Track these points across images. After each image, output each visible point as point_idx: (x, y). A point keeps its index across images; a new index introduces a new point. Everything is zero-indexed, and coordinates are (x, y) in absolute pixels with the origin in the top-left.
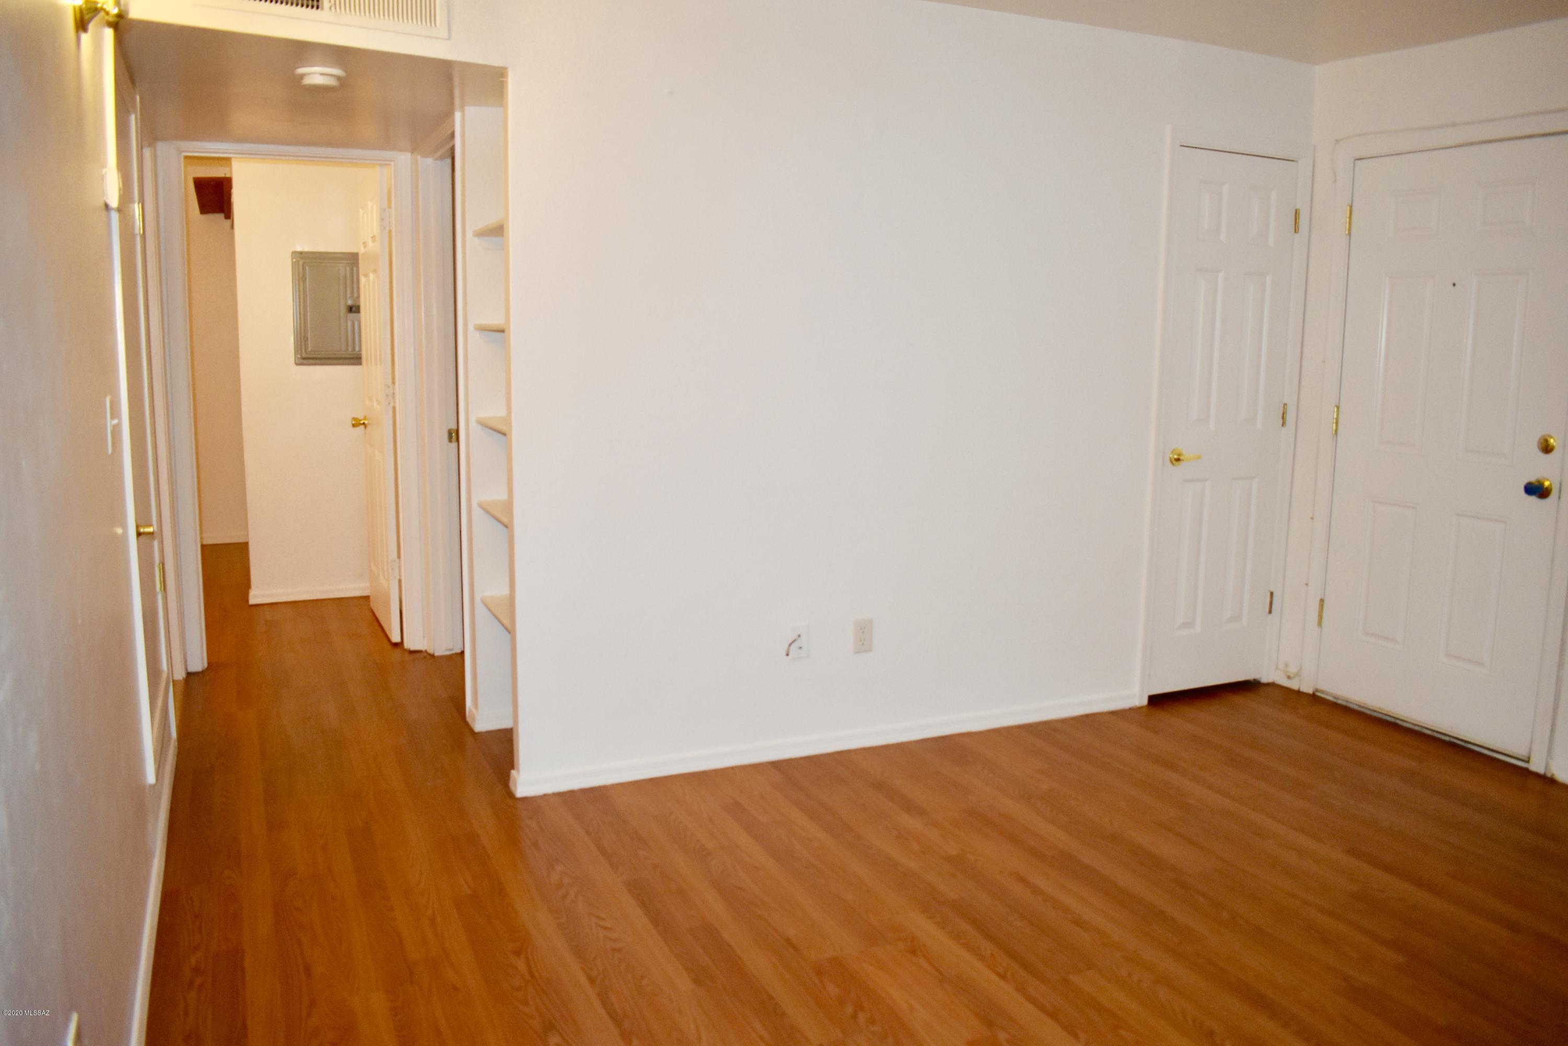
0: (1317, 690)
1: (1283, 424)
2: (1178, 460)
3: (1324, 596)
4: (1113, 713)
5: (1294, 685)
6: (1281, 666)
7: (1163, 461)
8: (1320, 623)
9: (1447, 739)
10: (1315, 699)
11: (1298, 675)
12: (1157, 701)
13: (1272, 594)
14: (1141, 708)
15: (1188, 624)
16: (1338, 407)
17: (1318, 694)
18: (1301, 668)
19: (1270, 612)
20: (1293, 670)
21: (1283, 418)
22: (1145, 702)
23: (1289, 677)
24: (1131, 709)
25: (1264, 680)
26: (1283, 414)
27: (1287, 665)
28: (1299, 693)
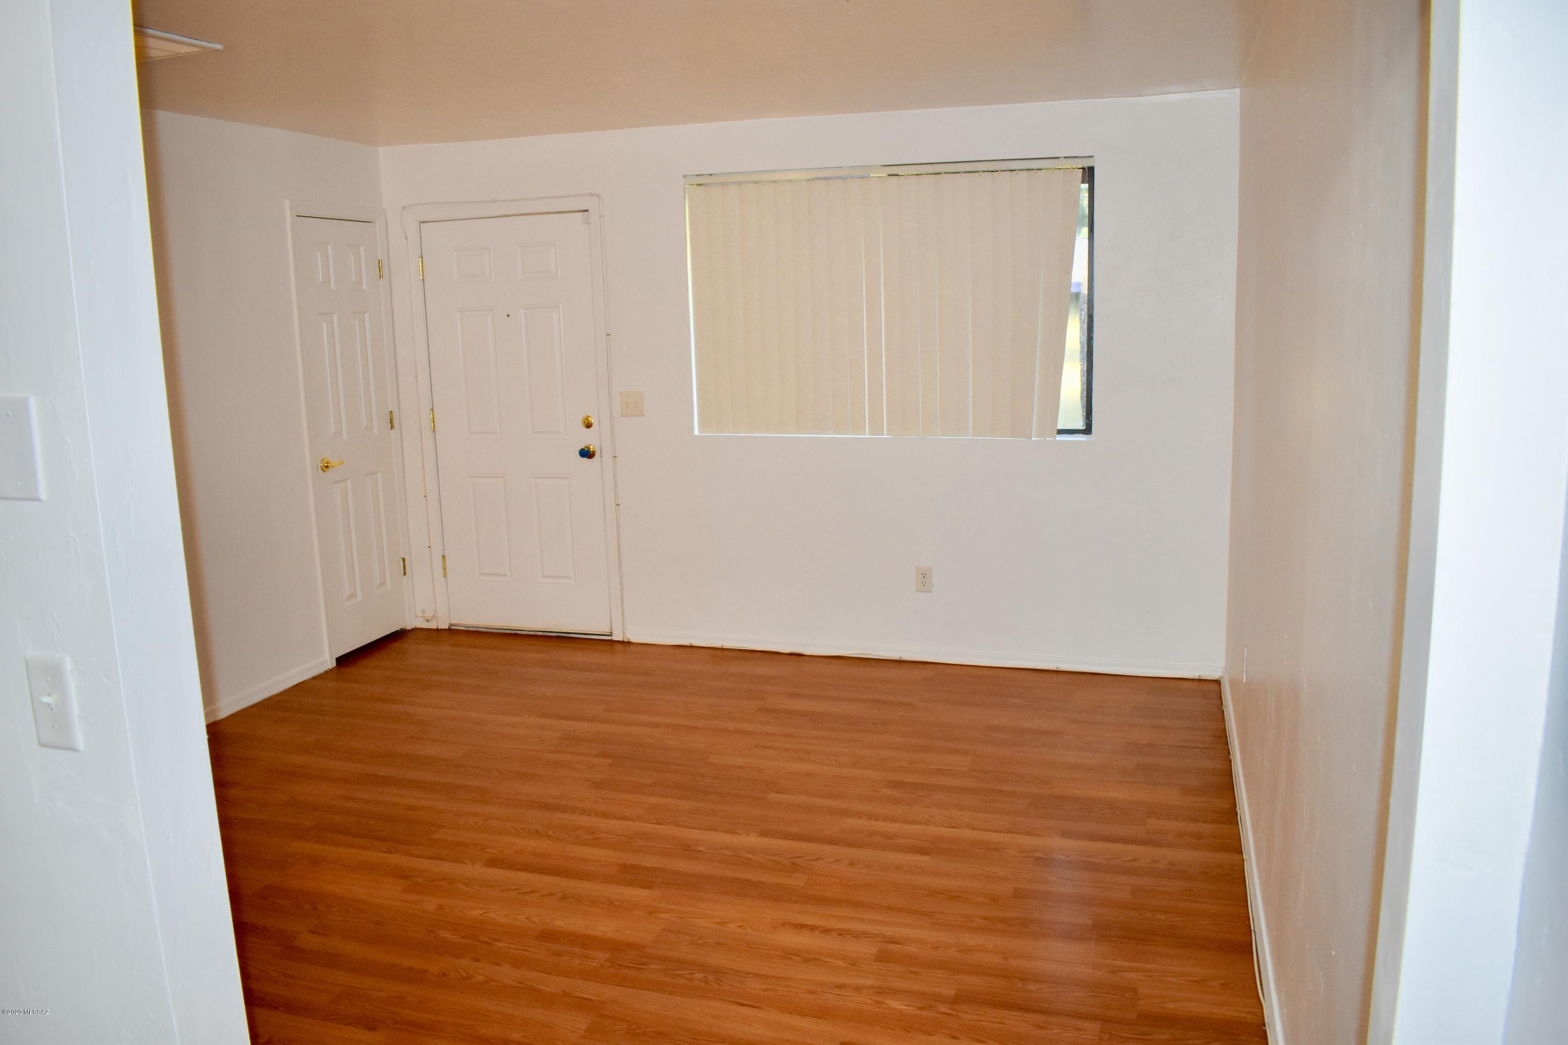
0: (452, 625)
1: (392, 427)
2: (327, 467)
3: (444, 553)
4: (314, 678)
5: (433, 625)
6: (419, 614)
7: (317, 470)
8: (445, 576)
9: (555, 634)
10: (451, 632)
11: (434, 617)
12: (344, 661)
13: (404, 559)
14: (331, 670)
15: (352, 596)
16: (433, 410)
17: (452, 627)
18: (436, 611)
19: (405, 574)
20: (429, 614)
21: (391, 422)
22: (334, 664)
23: (428, 621)
24: (326, 672)
25: (409, 628)
26: (391, 419)
27: (423, 611)
28: (438, 630)
